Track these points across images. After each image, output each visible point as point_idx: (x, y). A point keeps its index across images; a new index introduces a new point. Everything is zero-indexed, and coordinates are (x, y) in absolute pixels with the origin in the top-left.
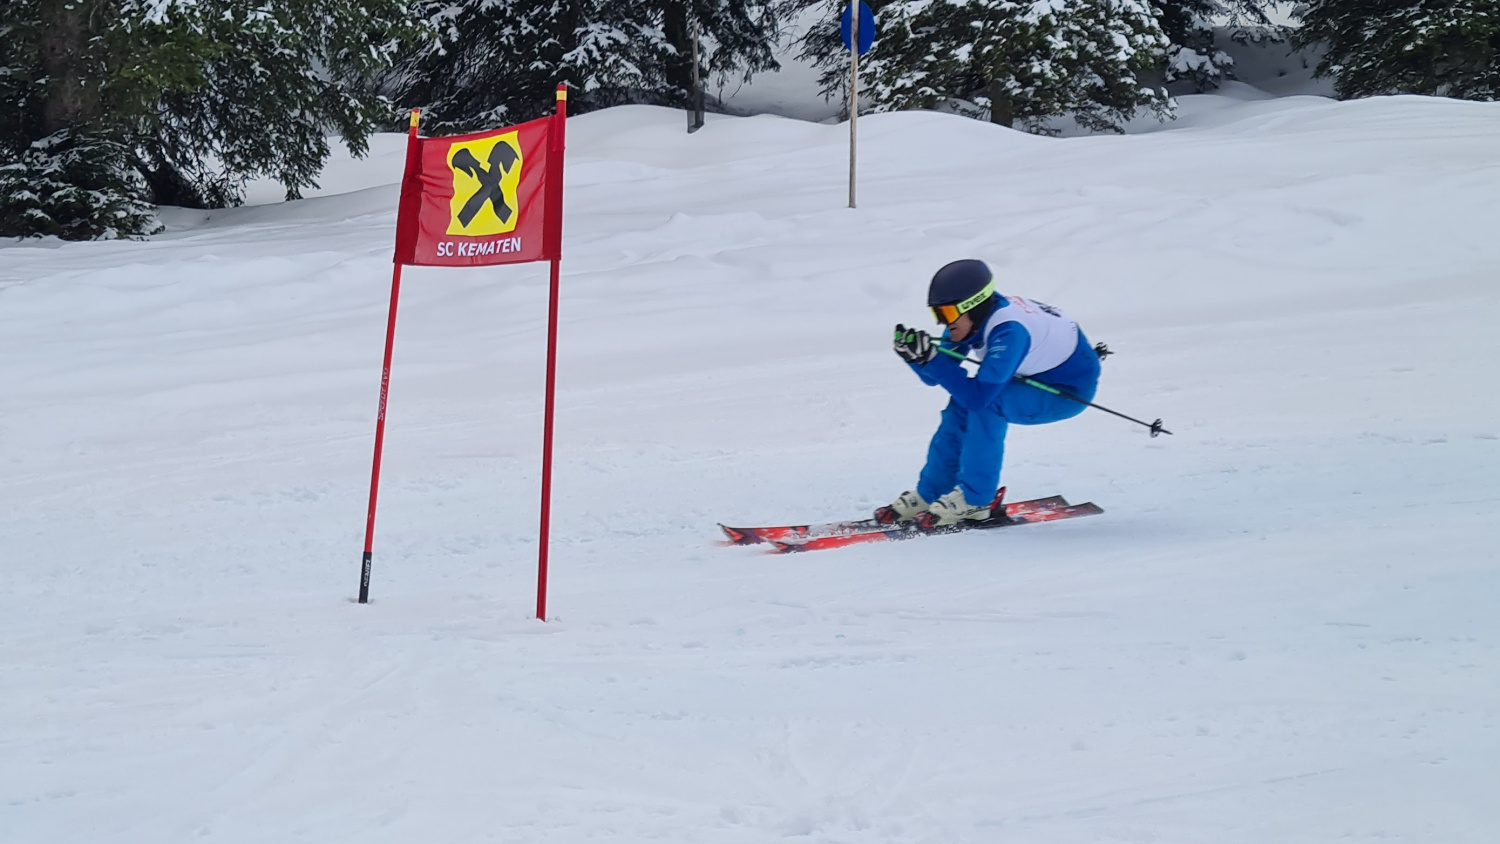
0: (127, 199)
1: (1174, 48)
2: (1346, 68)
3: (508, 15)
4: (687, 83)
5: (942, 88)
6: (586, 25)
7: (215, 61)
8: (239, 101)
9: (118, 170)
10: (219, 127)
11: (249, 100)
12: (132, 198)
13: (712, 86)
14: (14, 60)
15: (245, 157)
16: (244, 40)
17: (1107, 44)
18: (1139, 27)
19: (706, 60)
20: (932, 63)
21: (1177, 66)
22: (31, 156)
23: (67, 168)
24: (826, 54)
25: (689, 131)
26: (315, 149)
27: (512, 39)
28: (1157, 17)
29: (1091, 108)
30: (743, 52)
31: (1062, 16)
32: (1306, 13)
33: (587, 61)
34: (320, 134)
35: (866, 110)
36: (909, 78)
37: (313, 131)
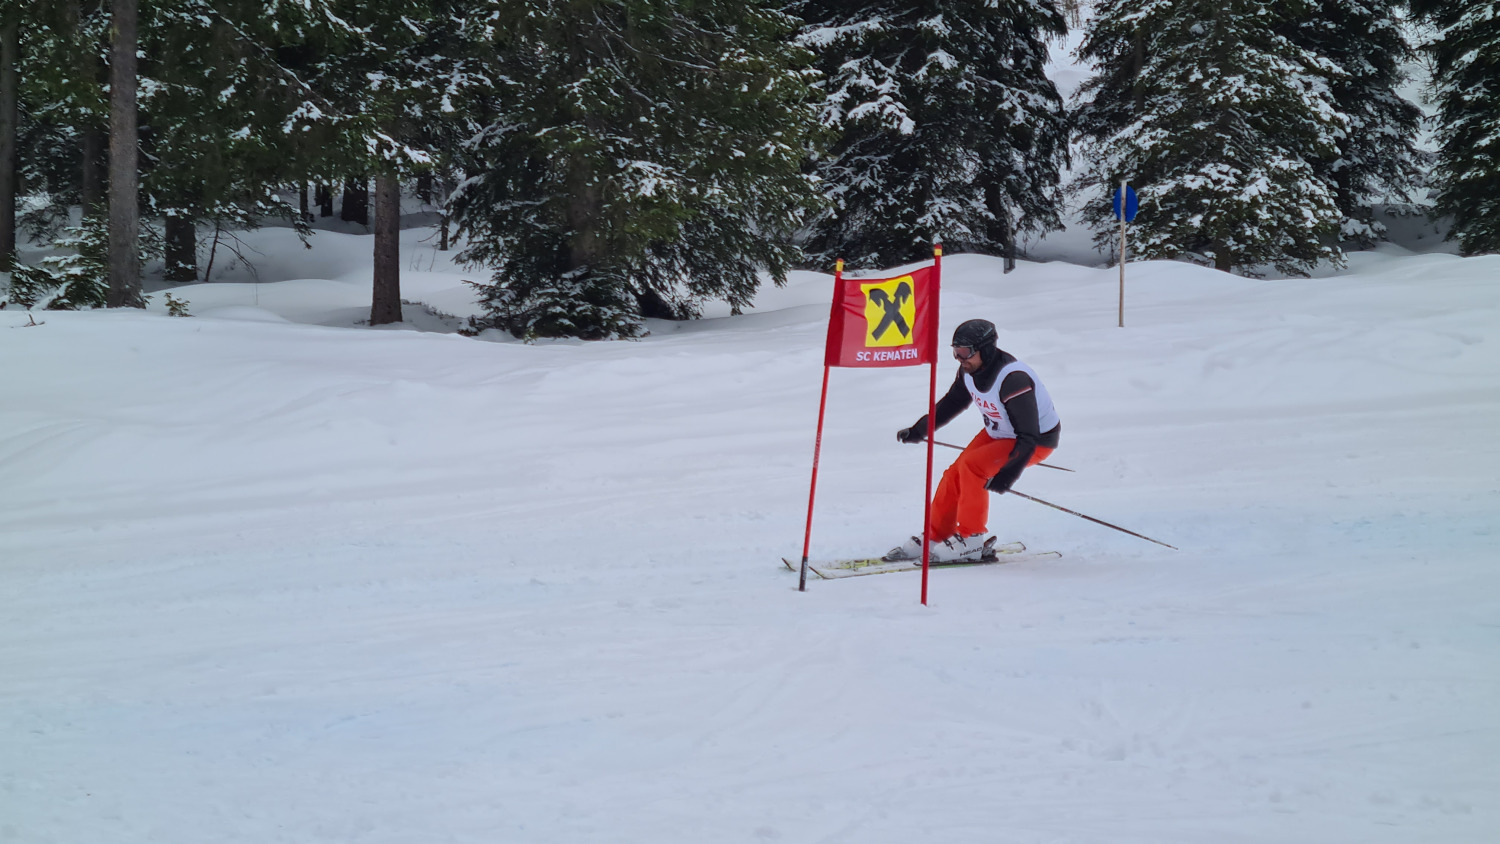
0: (625, 313)
1: (1344, 219)
2: (1469, 234)
3: (880, 191)
4: (1003, 239)
5: (1181, 245)
6: (933, 199)
7: (685, 221)
8: (700, 248)
9: (619, 292)
10: (685, 266)
11: (706, 247)
12: (628, 312)
13: (1019, 239)
14: (552, 220)
15: (704, 286)
16: (704, 206)
17: (1297, 215)
18: (1320, 204)
19: (1015, 224)
20: (1174, 228)
21: (1347, 231)
22: (561, 283)
23: (585, 292)
24: (1098, 220)
25: (1005, 272)
26: (751, 281)
27: (882, 208)
28: (1333, 198)
29: (1286, 259)
30: (1040, 219)
31: (1266, 197)
32: (1439, 196)
33: (934, 224)
34: (755, 270)
35: (1130, 259)
36: (1159, 237)
37: (749, 269)
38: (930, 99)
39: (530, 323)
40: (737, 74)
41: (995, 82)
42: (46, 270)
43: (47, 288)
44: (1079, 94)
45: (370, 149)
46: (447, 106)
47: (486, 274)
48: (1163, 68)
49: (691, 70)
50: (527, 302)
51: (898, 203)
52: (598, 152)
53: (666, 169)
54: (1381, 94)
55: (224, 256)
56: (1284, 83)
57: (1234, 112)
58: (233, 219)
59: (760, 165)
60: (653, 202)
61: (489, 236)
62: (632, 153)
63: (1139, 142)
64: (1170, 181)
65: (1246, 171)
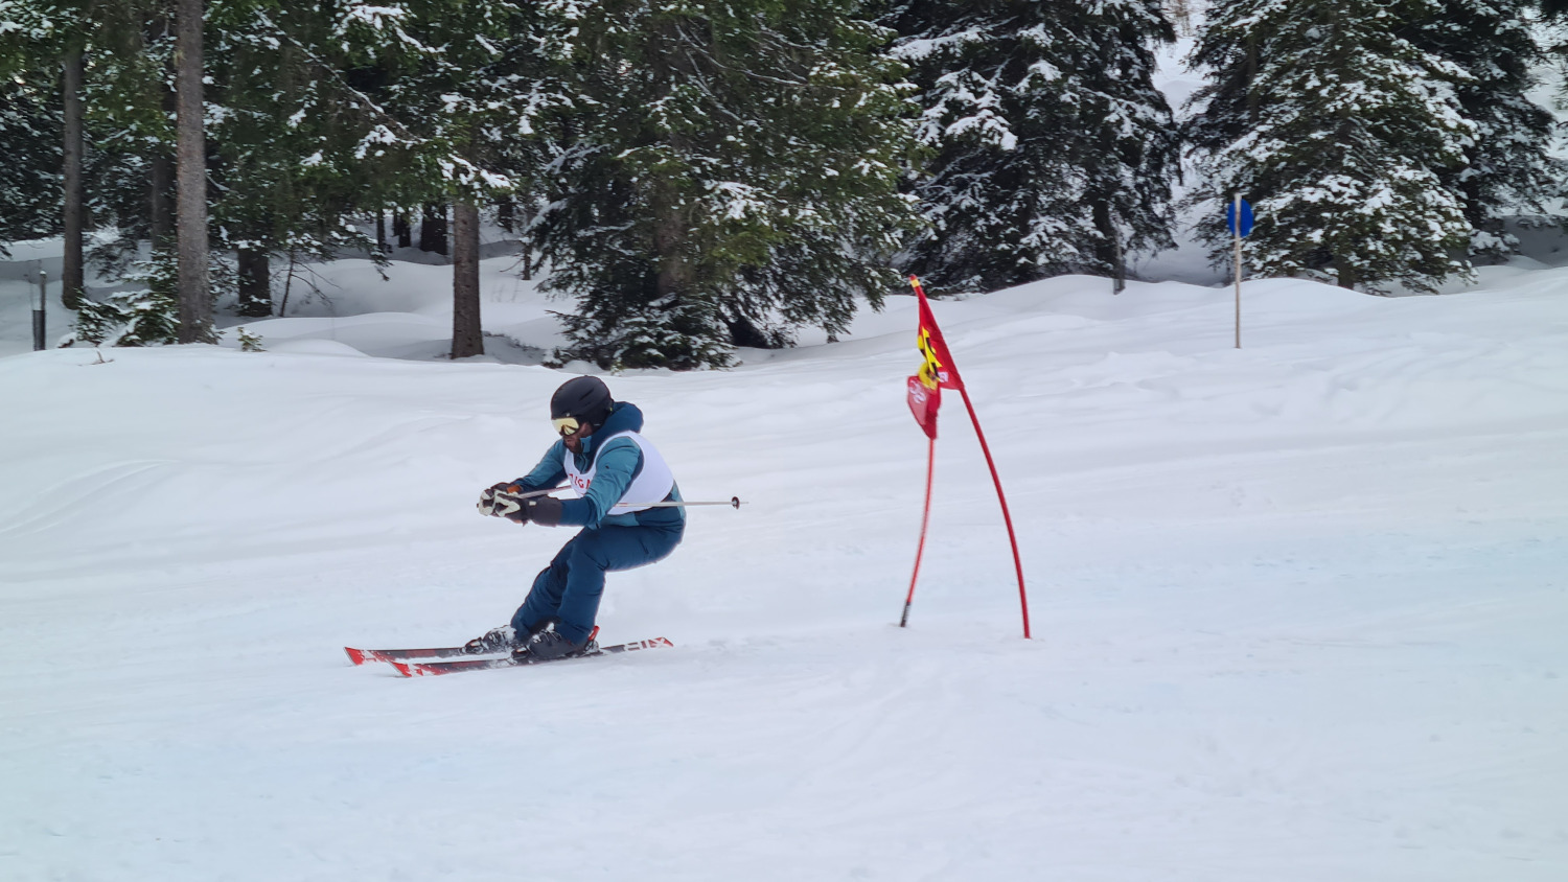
0: (716, 342)
1: (1474, 231)
3: (981, 210)
4: (1112, 259)
5: (1301, 262)
6: (1037, 218)
7: (776, 244)
8: (793, 272)
9: (709, 321)
10: (779, 291)
11: (799, 272)
12: (719, 341)
13: (1129, 258)
14: (638, 245)
15: (798, 313)
16: (796, 228)
17: (1424, 228)
18: (1448, 217)
19: (1125, 242)
20: (1293, 243)
21: (1477, 245)
22: (648, 312)
23: (674, 320)
24: (1213, 238)
25: (1115, 293)
26: (847, 307)
27: (984, 228)
28: (1462, 210)
29: (1413, 275)
30: (1151, 237)
31: (1390, 209)
33: (1039, 244)
34: (850, 295)
35: (1246, 277)
36: (1277, 254)
37: (845, 294)
38: (1032, 113)
39: (617, 354)
40: (827, 89)
41: (1100, 94)
42: (114, 306)
43: (115, 324)
44: (1190, 104)
45: (445, 173)
46: (525, 128)
47: (570, 303)
48: (1278, 75)
49: (780, 86)
50: (614, 332)
51: (1001, 223)
52: (684, 174)
53: (756, 190)
54: (1510, 99)
55: (299, 289)
56: (1406, 88)
57: (1355, 120)
58: (307, 250)
59: (854, 185)
60: (741, 225)
61: (572, 263)
62: (718, 174)
63: (1254, 153)
64: (1287, 194)
65: (1367, 184)
